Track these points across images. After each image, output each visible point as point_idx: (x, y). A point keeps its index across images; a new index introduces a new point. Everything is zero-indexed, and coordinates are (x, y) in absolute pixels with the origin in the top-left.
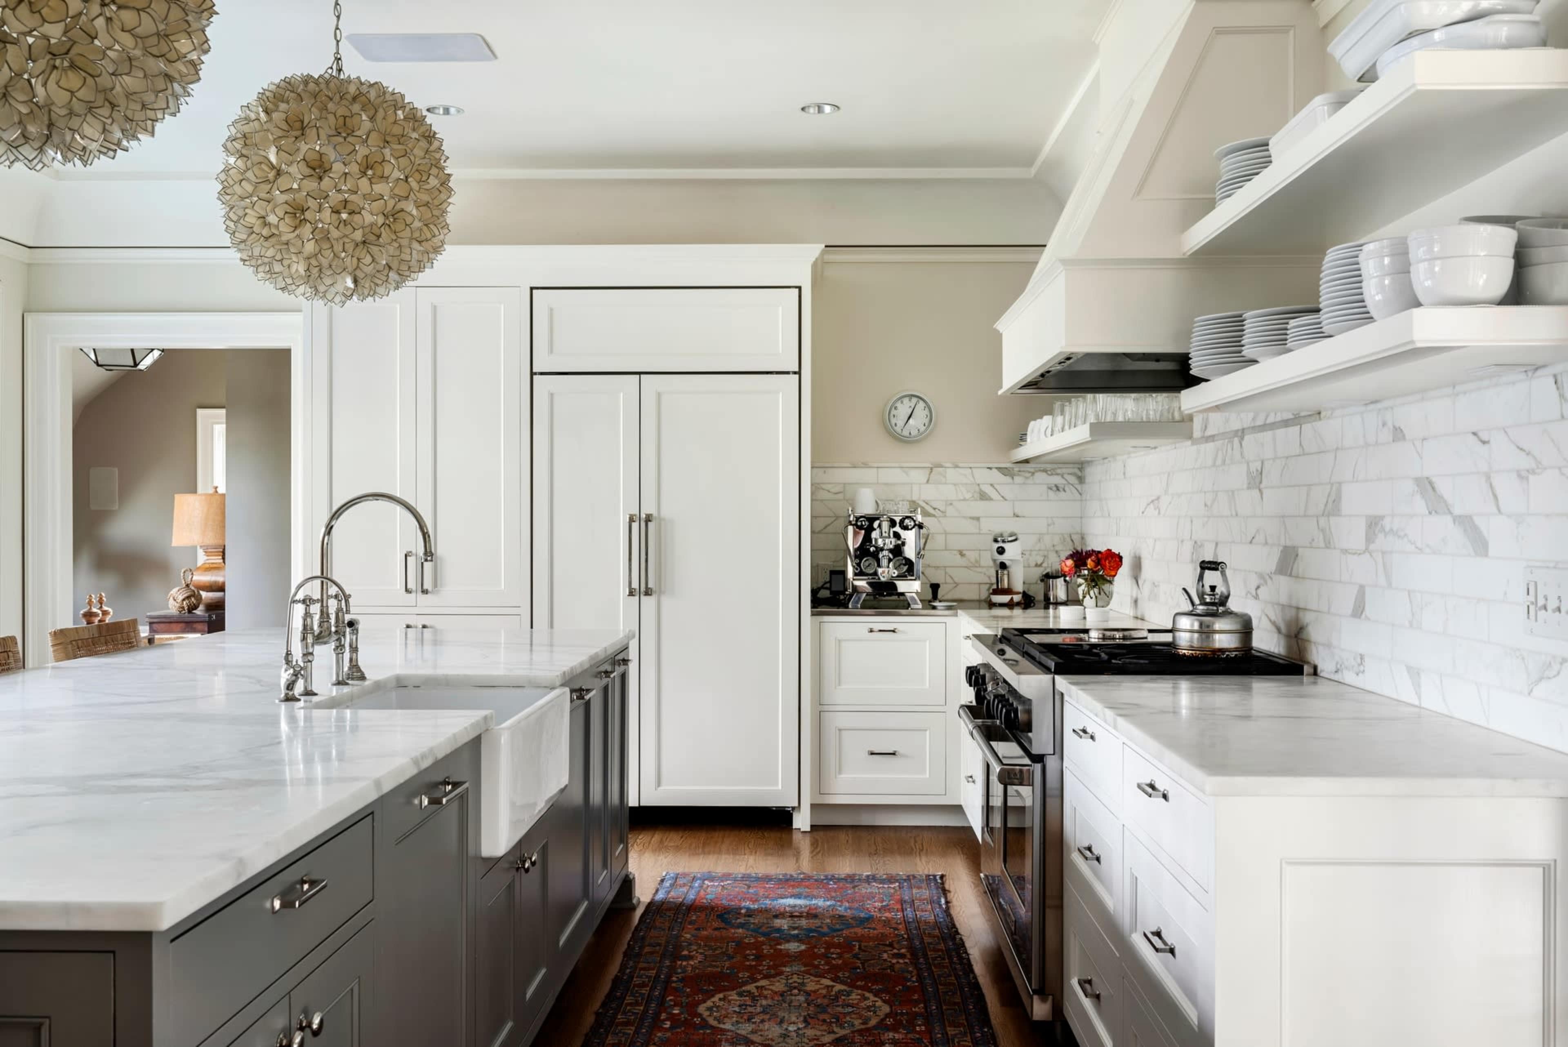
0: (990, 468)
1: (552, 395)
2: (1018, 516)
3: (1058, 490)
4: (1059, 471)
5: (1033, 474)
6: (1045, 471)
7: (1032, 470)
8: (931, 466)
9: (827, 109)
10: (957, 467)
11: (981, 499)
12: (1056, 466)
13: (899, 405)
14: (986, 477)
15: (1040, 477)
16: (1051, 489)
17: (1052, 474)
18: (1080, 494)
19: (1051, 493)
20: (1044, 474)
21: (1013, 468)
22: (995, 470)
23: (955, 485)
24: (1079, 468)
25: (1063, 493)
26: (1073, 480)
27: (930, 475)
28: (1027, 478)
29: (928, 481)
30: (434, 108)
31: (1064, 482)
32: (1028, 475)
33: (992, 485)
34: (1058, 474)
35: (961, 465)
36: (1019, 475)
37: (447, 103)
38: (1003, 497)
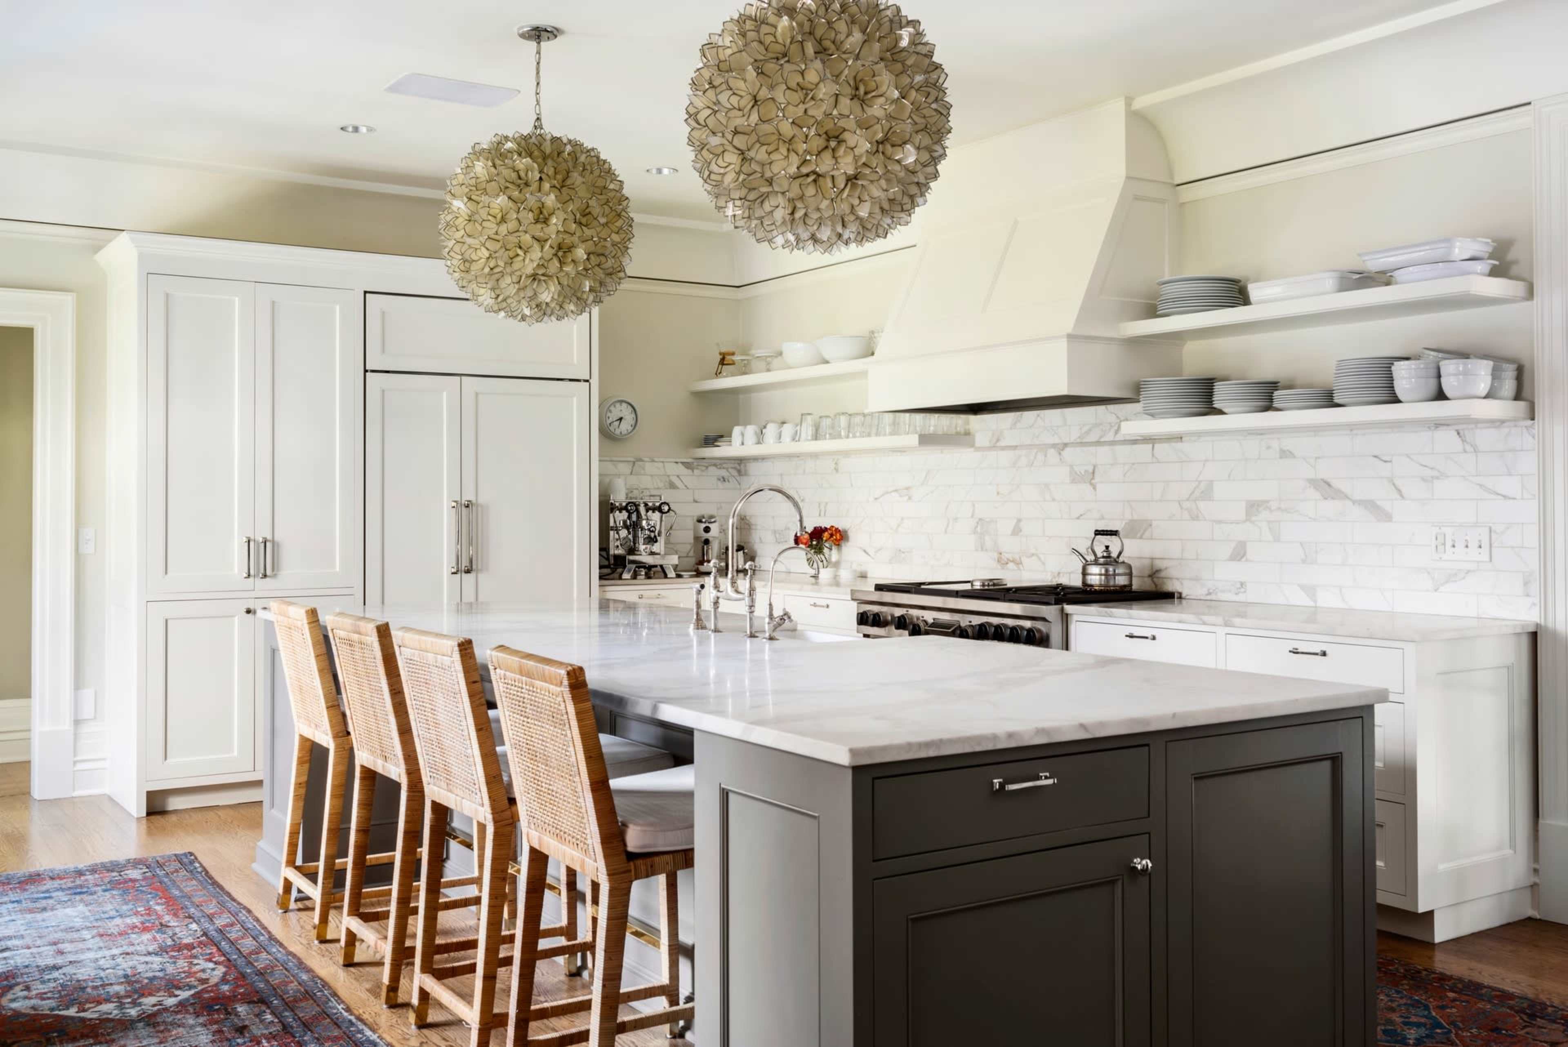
0: (677, 463)
1: (383, 391)
2: (696, 502)
3: (724, 481)
4: (724, 465)
5: (707, 467)
6: (715, 465)
7: (707, 465)
8: (632, 459)
9: (666, 171)
10: (653, 461)
11: (670, 488)
12: (722, 461)
13: (612, 408)
14: (675, 470)
15: (712, 470)
16: (719, 480)
17: (720, 468)
18: (740, 484)
19: (719, 483)
20: (714, 468)
21: (693, 463)
22: (680, 465)
23: (652, 476)
24: (738, 464)
25: (727, 483)
26: (735, 473)
27: (633, 467)
28: (703, 471)
29: (631, 473)
30: (346, 127)
31: (728, 474)
32: (704, 468)
33: (678, 476)
34: (724, 468)
35: (656, 459)
36: (697, 469)
37: (356, 123)
38: (686, 486)
